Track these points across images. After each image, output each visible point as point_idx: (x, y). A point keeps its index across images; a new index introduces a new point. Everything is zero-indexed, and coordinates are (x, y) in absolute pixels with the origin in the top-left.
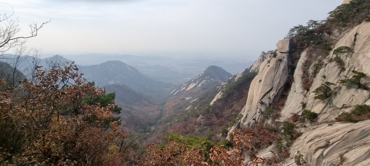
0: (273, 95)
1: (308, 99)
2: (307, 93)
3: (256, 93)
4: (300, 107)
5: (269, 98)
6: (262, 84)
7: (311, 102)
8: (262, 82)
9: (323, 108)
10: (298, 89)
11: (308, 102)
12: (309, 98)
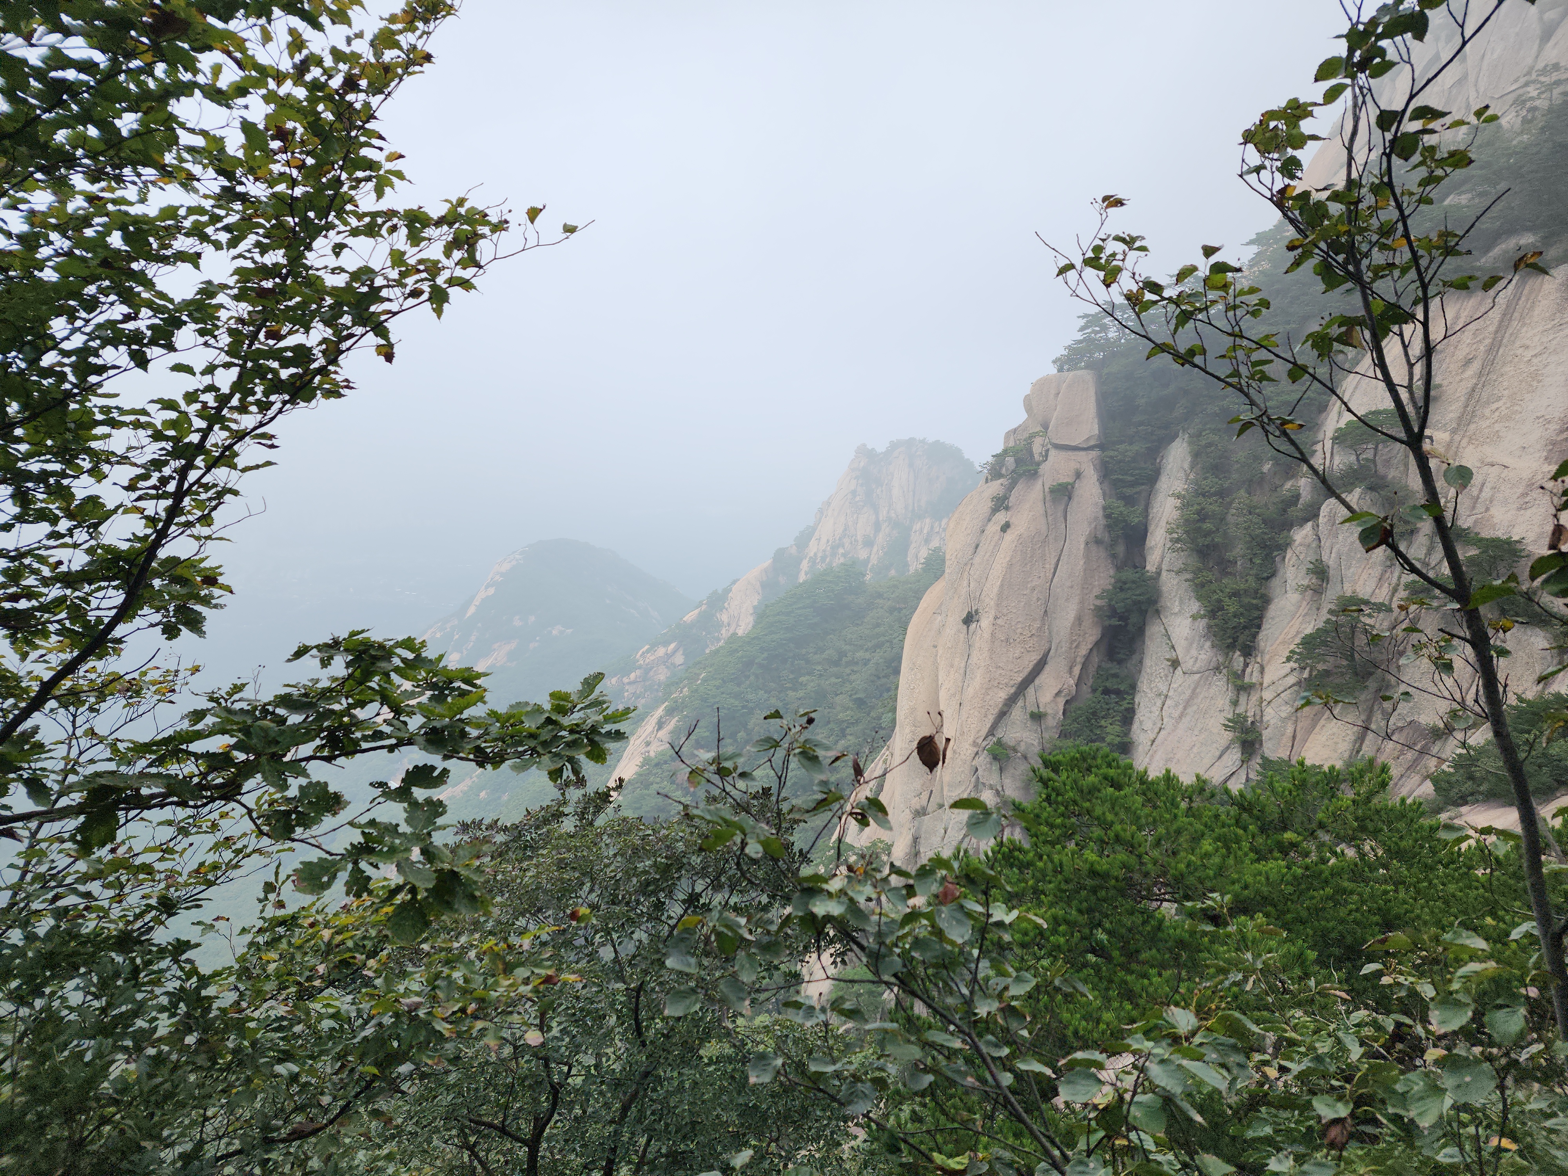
0: (1058, 694)
1: (1261, 700)
2: (1246, 665)
3: (954, 695)
4: (1228, 748)
5: (1037, 717)
6: (987, 635)
7: (1283, 715)
8: (985, 622)
9: (1355, 742)
10: (1188, 650)
11: (1265, 719)
12: (1267, 695)
